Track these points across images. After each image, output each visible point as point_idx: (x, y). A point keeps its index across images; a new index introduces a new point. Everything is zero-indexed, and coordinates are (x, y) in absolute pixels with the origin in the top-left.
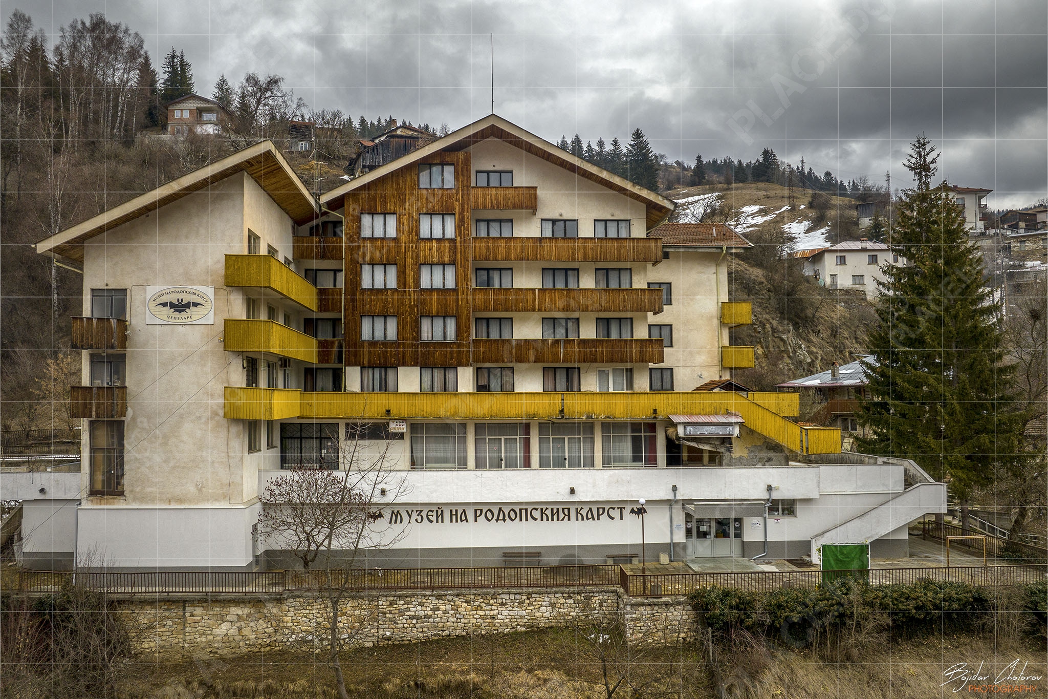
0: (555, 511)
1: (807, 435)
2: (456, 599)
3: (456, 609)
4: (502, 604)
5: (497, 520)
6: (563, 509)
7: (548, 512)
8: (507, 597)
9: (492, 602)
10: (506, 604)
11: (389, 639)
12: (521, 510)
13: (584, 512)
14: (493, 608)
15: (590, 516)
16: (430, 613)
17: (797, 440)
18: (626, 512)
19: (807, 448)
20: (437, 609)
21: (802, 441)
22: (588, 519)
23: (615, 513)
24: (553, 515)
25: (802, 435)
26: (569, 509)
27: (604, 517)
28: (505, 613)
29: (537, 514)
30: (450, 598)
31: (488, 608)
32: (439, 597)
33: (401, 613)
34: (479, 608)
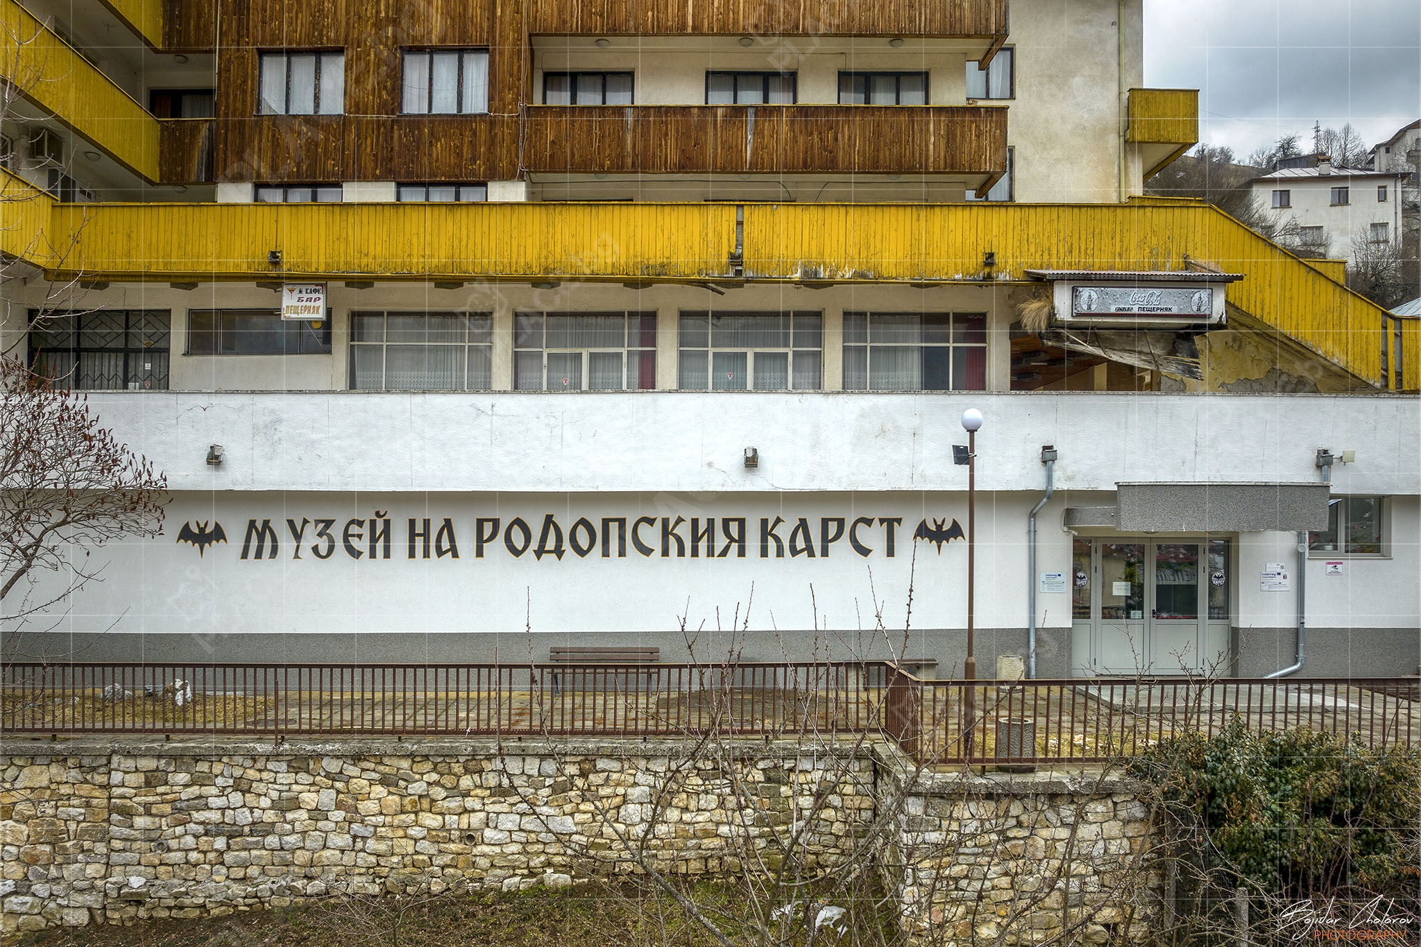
0: (702, 527)
1: (1399, 336)
2: (351, 770)
3: (350, 805)
4: (500, 792)
5: (539, 553)
6: (726, 522)
7: (684, 531)
8: (513, 766)
9: (466, 782)
10: (513, 789)
11: (137, 900)
12: (606, 522)
13: (784, 532)
14: (470, 803)
15: (801, 543)
16: (270, 816)
18: (904, 534)
19: (1399, 375)
20: (287, 805)
21: (1385, 354)
22: (794, 552)
23: (873, 537)
24: (696, 539)
25: (1385, 336)
26: (742, 522)
27: (841, 548)
28: (509, 822)
29: (651, 536)
30: (333, 766)
31: (454, 804)
32: (299, 763)
33: (181, 812)
34: (425, 803)
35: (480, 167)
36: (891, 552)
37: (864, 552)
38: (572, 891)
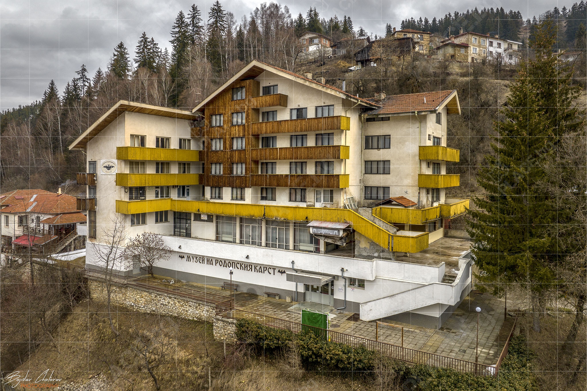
0: (246, 266)
1: (392, 239)
2: (175, 300)
3: (175, 304)
4: (190, 306)
5: (224, 266)
6: (249, 265)
7: (243, 266)
8: (191, 303)
9: (186, 304)
10: (191, 306)
11: (154, 311)
12: (232, 263)
13: (258, 268)
14: (187, 307)
15: (260, 271)
16: (167, 304)
17: (386, 242)
18: (276, 271)
19: (392, 248)
20: (169, 303)
21: (389, 243)
22: (259, 272)
23: (271, 271)
24: (245, 268)
25: (389, 239)
26: (252, 266)
27: (266, 272)
28: (191, 310)
29: (239, 266)
30: (173, 299)
31: (185, 306)
32: (170, 298)
33: (159, 301)
34: (182, 306)
35: (243, 185)
36: (274, 274)
37: (270, 274)
38: (196, 321)
